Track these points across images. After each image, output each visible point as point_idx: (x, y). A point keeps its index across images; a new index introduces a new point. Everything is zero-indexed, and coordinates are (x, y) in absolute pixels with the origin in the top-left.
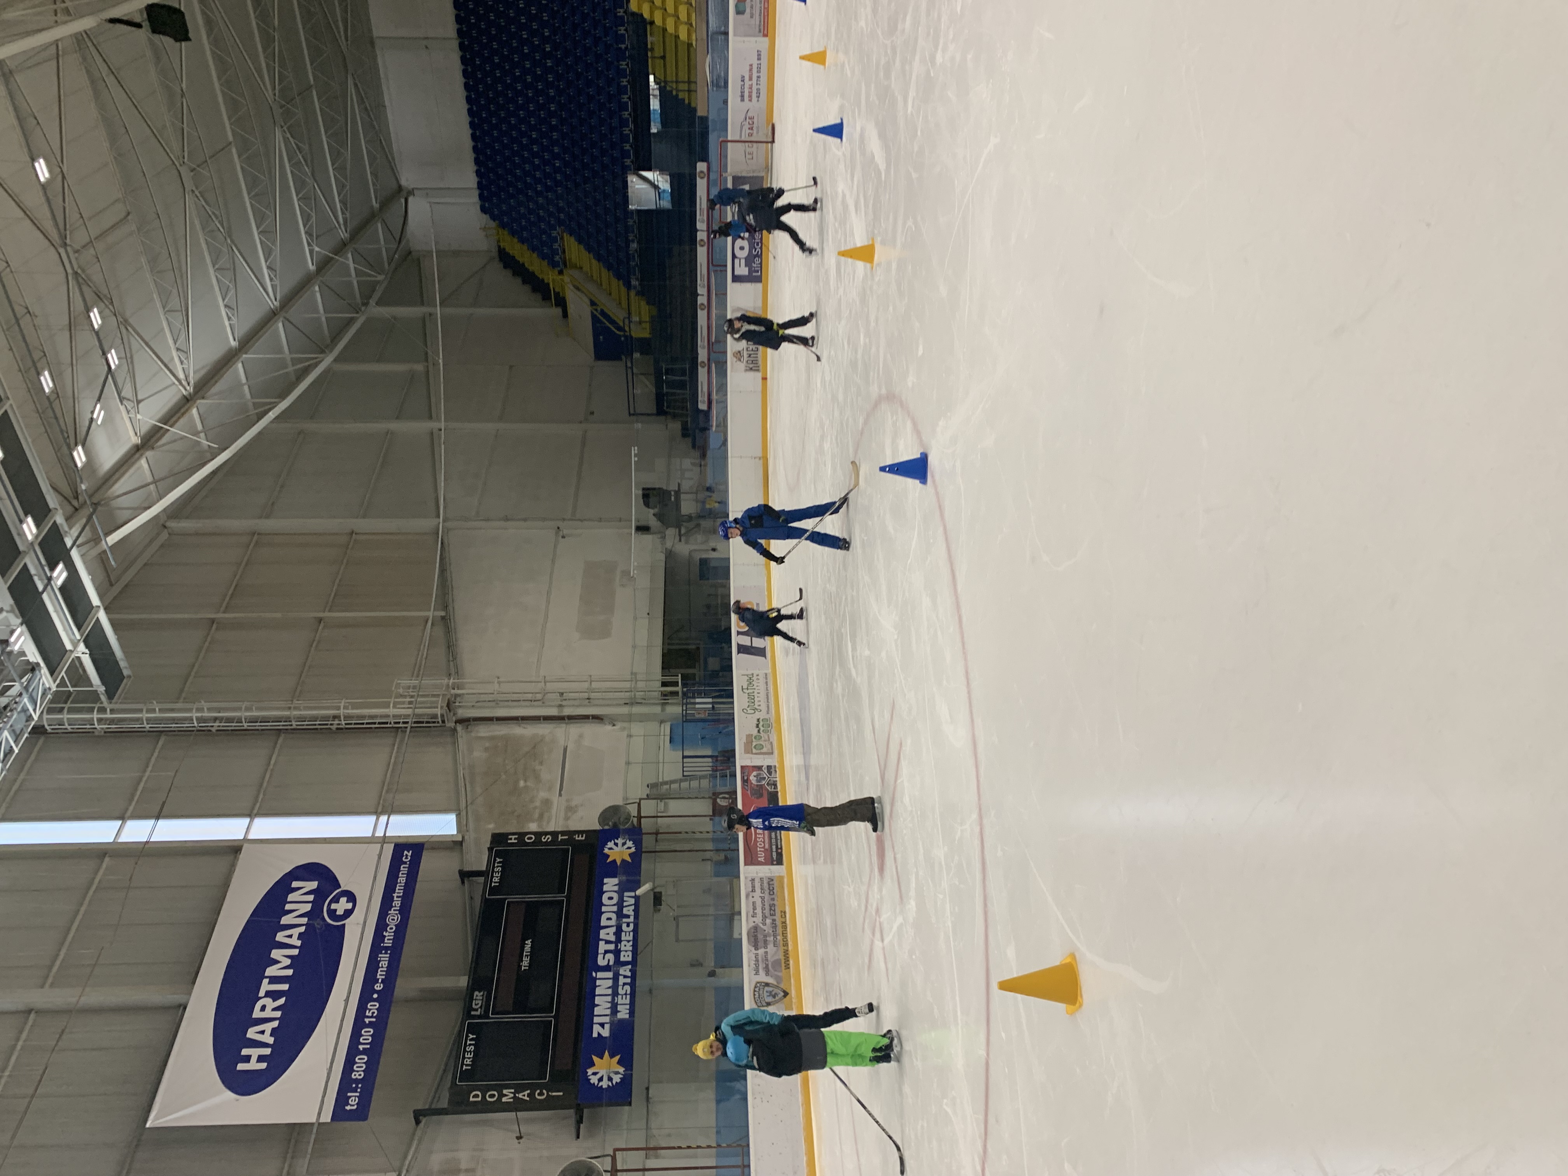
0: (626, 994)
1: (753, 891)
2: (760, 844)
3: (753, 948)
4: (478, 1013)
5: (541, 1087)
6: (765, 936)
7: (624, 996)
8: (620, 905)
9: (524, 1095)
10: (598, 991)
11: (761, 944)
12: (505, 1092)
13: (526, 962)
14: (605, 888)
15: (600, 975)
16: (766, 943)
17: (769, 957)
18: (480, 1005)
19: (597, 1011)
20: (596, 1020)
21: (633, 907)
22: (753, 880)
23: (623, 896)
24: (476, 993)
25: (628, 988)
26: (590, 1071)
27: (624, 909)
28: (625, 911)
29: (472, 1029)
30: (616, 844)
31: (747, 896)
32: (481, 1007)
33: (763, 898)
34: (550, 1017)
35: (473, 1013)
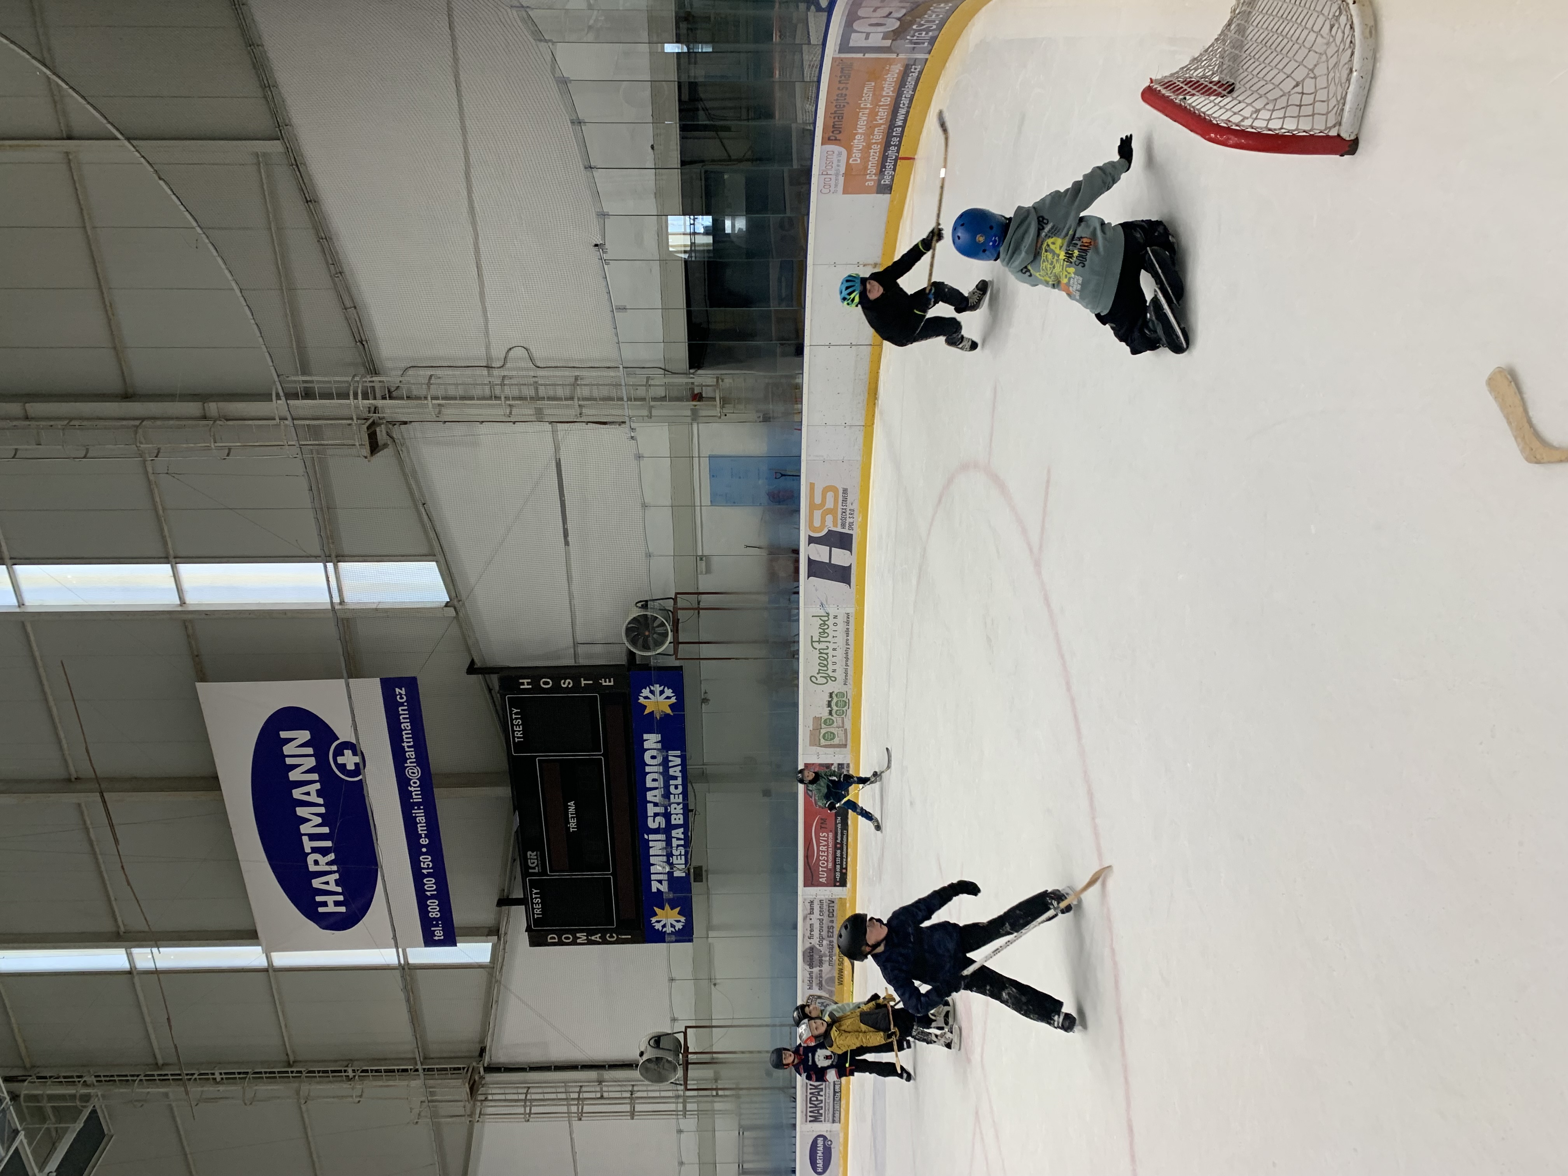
0: (680, 855)
1: (812, 913)
2: (824, 864)
3: (808, 967)
4: (536, 871)
5: (611, 931)
6: (821, 957)
7: (679, 857)
8: (665, 763)
9: (597, 937)
10: (652, 852)
11: (816, 962)
12: (578, 935)
13: (573, 824)
14: (646, 745)
15: (652, 837)
16: (821, 963)
17: (823, 975)
18: (535, 864)
19: (653, 869)
20: (653, 877)
21: (679, 768)
22: (812, 902)
23: (667, 756)
24: (529, 853)
25: (682, 850)
26: (653, 920)
27: (671, 770)
28: (672, 772)
29: (534, 884)
30: (652, 692)
31: (805, 918)
32: (537, 865)
33: (821, 921)
34: (608, 874)
35: (531, 871)
